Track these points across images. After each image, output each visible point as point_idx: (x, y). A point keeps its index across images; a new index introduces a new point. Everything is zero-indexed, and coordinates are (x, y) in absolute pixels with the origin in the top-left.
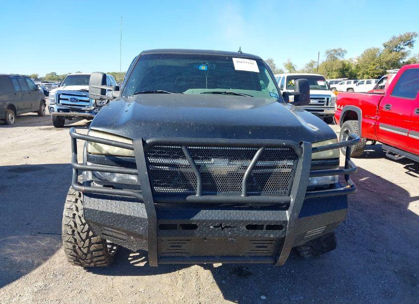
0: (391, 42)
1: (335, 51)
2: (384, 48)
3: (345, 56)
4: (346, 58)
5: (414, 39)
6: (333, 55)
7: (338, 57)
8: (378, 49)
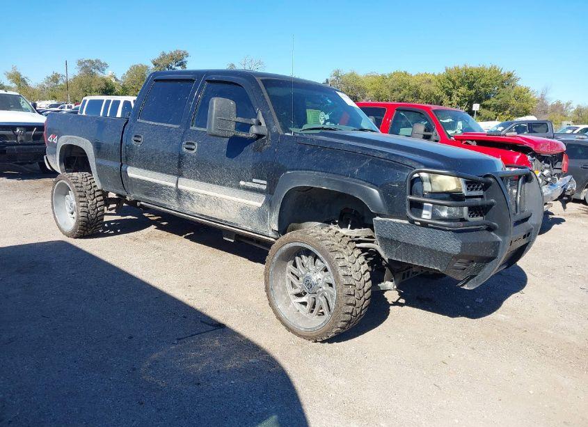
0: (161, 59)
1: (92, 62)
2: (154, 67)
3: (106, 72)
4: (107, 73)
5: (186, 59)
6: (90, 68)
7: (97, 71)
8: (147, 67)
